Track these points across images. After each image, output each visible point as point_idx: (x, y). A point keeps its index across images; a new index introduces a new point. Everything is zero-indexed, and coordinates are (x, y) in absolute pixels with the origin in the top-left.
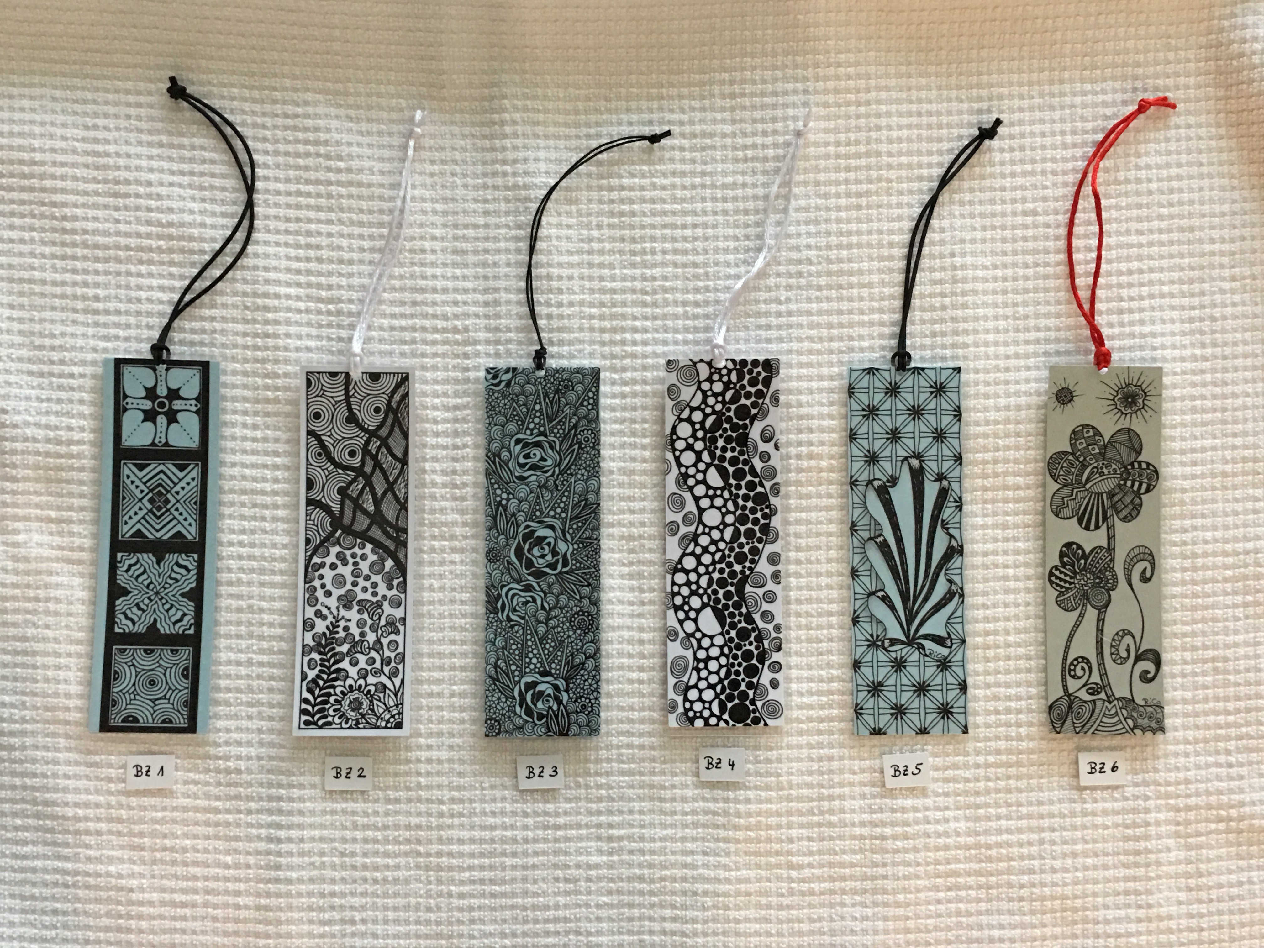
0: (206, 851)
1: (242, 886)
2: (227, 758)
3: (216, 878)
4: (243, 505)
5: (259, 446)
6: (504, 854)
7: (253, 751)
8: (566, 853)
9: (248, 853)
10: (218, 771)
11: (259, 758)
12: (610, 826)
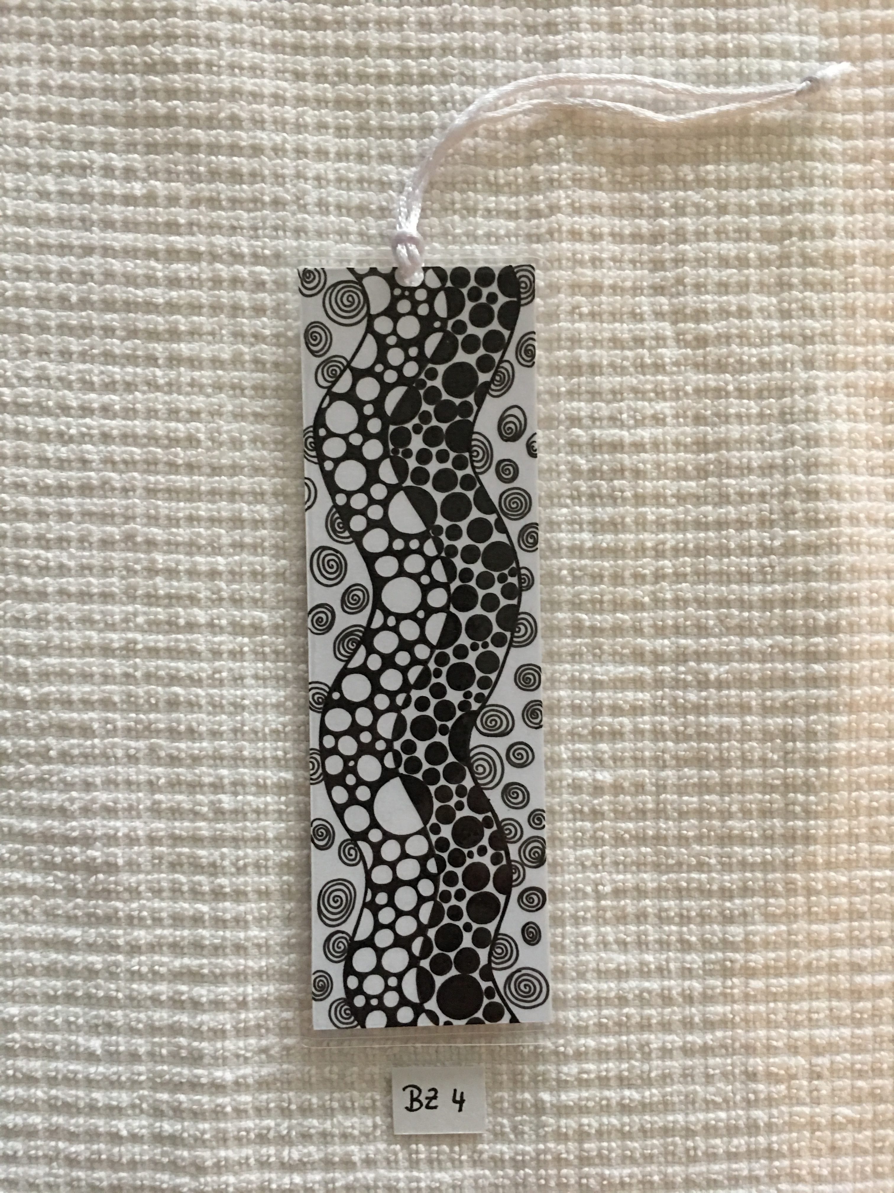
0: (50, 1026)
1: (124, 1098)
2: (86, 841)
3: (70, 1081)
4: (108, 331)
5: (140, 213)
6: (645, 1026)
7: (140, 827)
8: (769, 1024)
9: (133, 1031)
10: (69, 866)
11: (152, 840)
12: (856, 968)
